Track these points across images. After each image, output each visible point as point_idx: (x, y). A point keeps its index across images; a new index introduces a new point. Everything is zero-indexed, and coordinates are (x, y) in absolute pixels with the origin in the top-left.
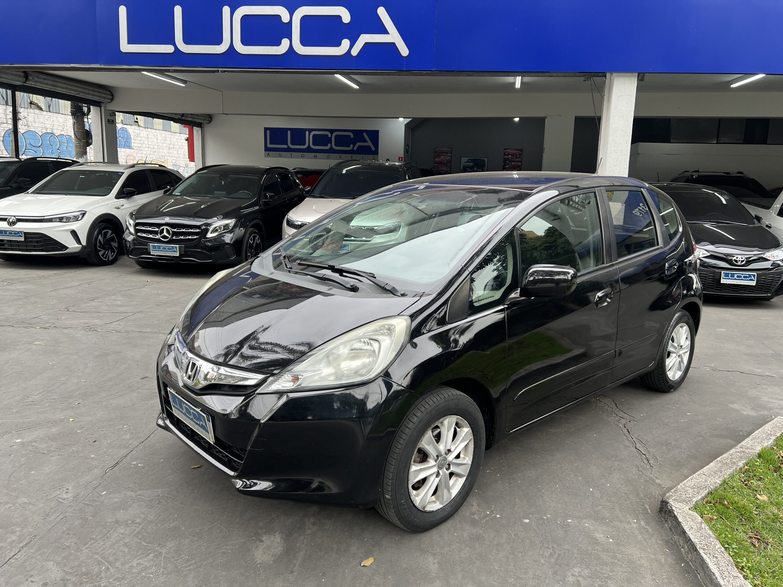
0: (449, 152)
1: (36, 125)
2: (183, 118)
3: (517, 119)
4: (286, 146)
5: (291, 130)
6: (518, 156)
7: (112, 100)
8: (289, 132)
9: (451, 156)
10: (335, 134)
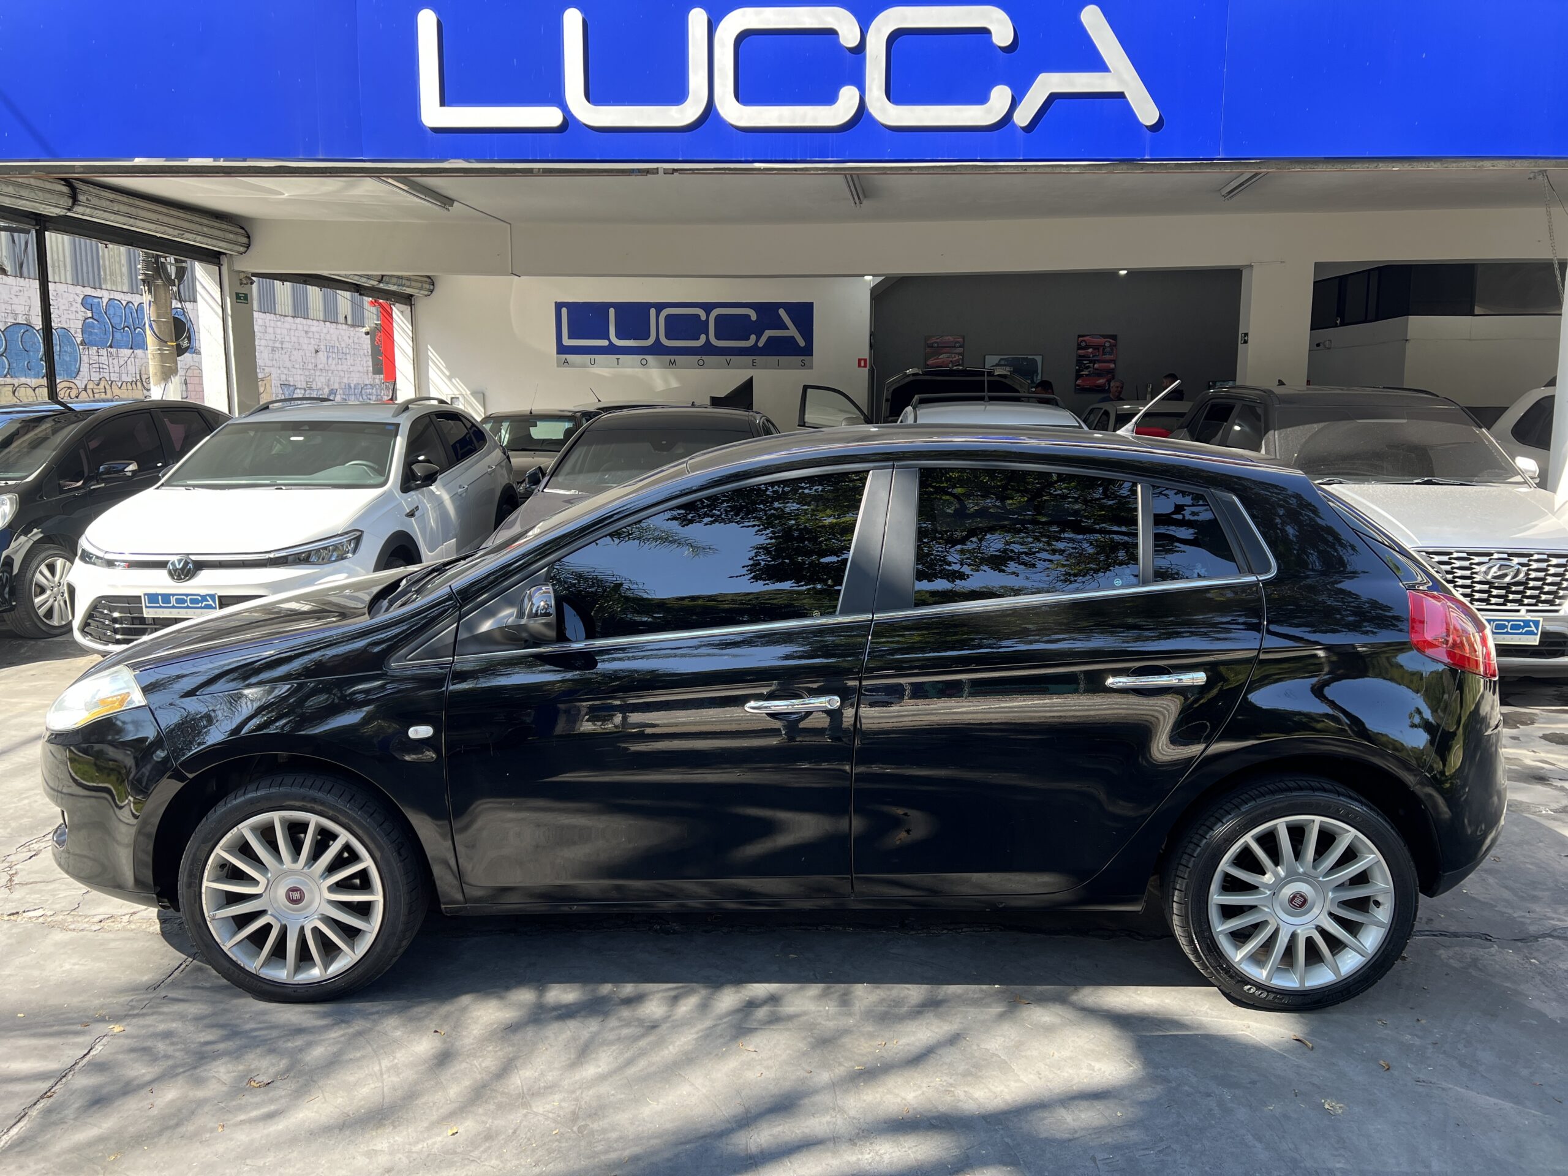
0: (957, 345)
3: (1123, 273)
4: (605, 343)
6: (1108, 350)
7: (248, 246)
8: (612, 311)
9: (962, 354)
10: (715, 312)
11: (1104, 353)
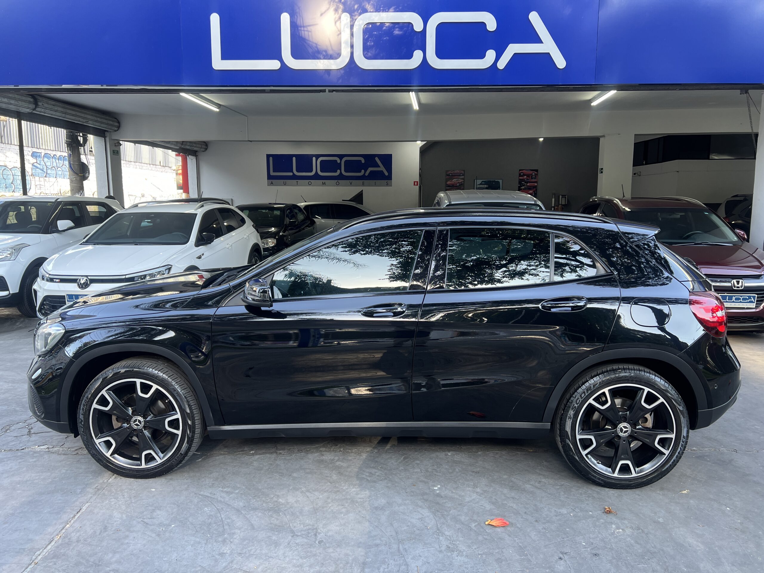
0: (461, 174)
2: (182, 146)
3: (541, 140)
4: (291, 174)
5: (297, 156)
7: (119, 127)
8: (294, 159)
9: (464, 179)
10: (344, 159)
11: (532, 178)
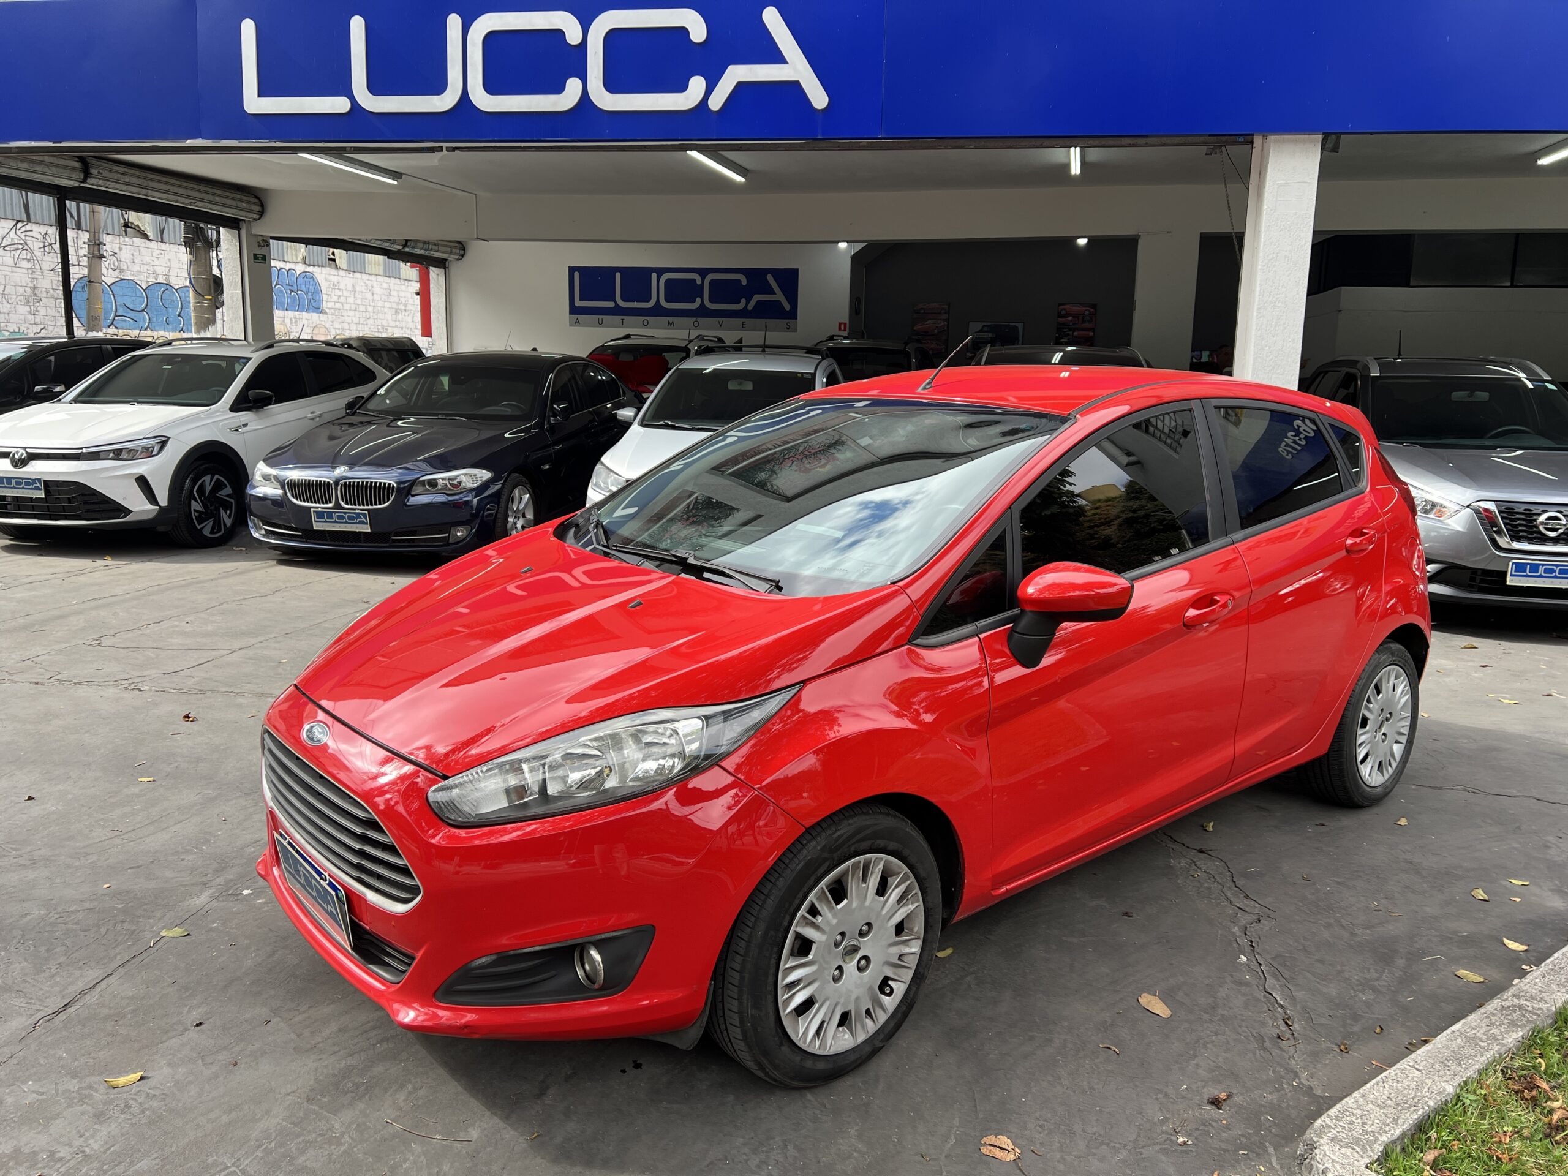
0: (943, 311)
1: (136, 268)
2: (407, 249)
3: (1082, 242)
4: (611, 304)
5: (623, 270)
6: (1087, 318)
7: (262, 214)
8: (618, 275)
9: (948, 320)
10: (710, 277)
11: (1084, 322)
